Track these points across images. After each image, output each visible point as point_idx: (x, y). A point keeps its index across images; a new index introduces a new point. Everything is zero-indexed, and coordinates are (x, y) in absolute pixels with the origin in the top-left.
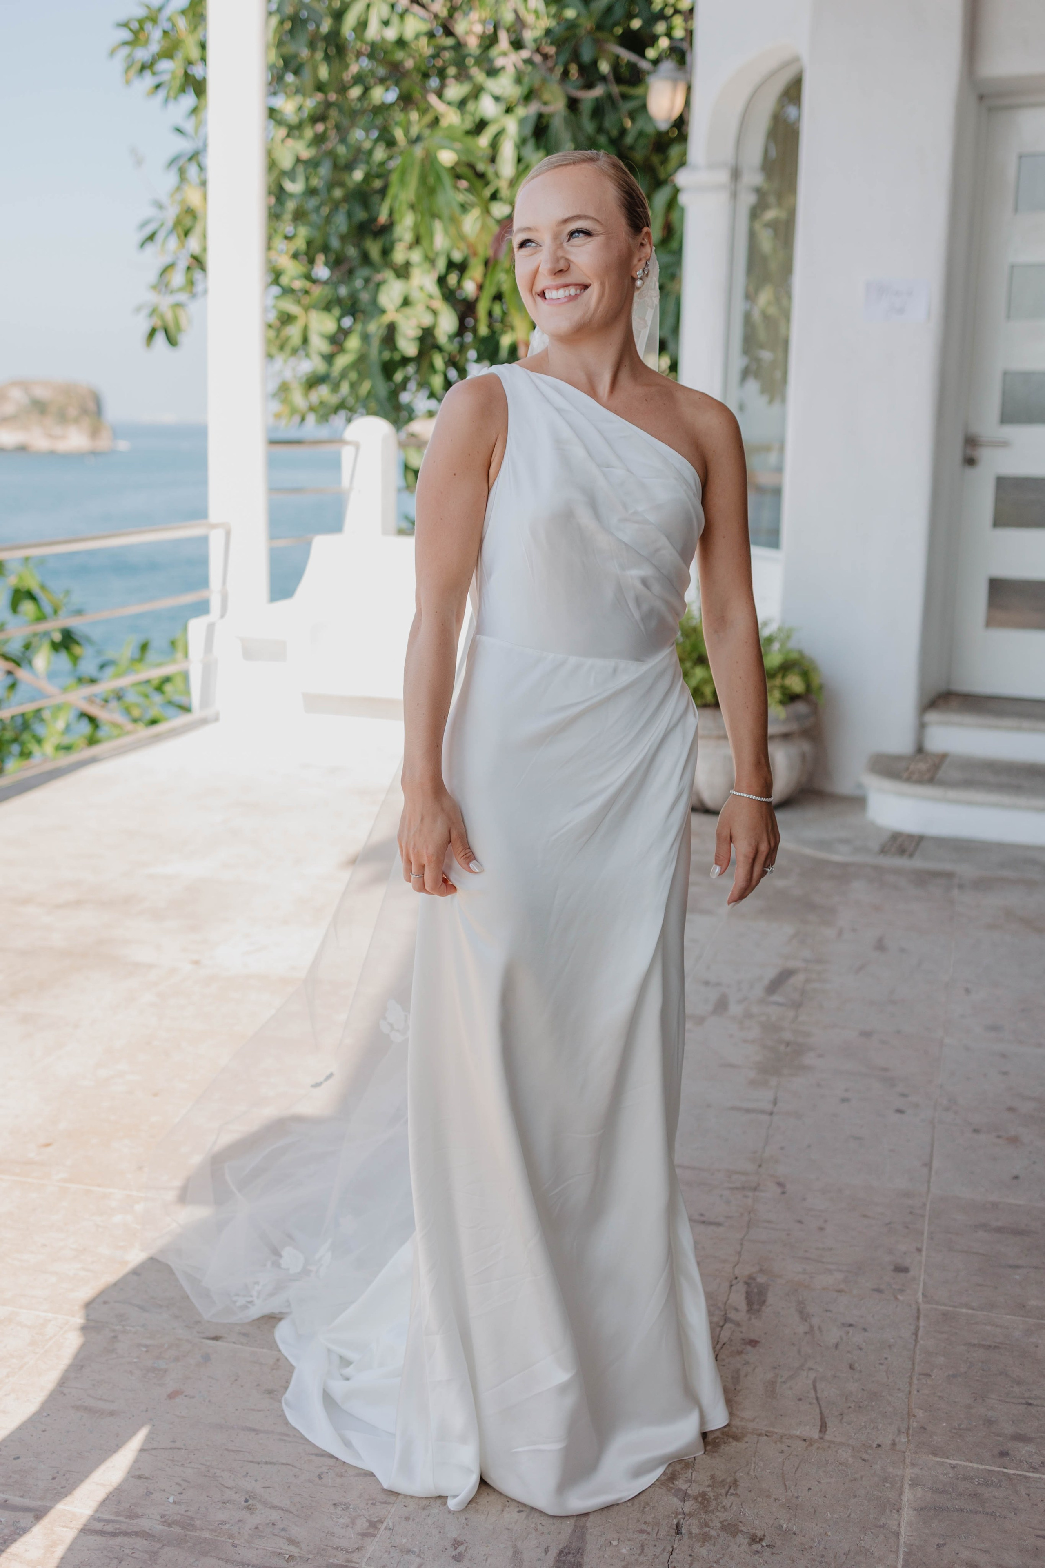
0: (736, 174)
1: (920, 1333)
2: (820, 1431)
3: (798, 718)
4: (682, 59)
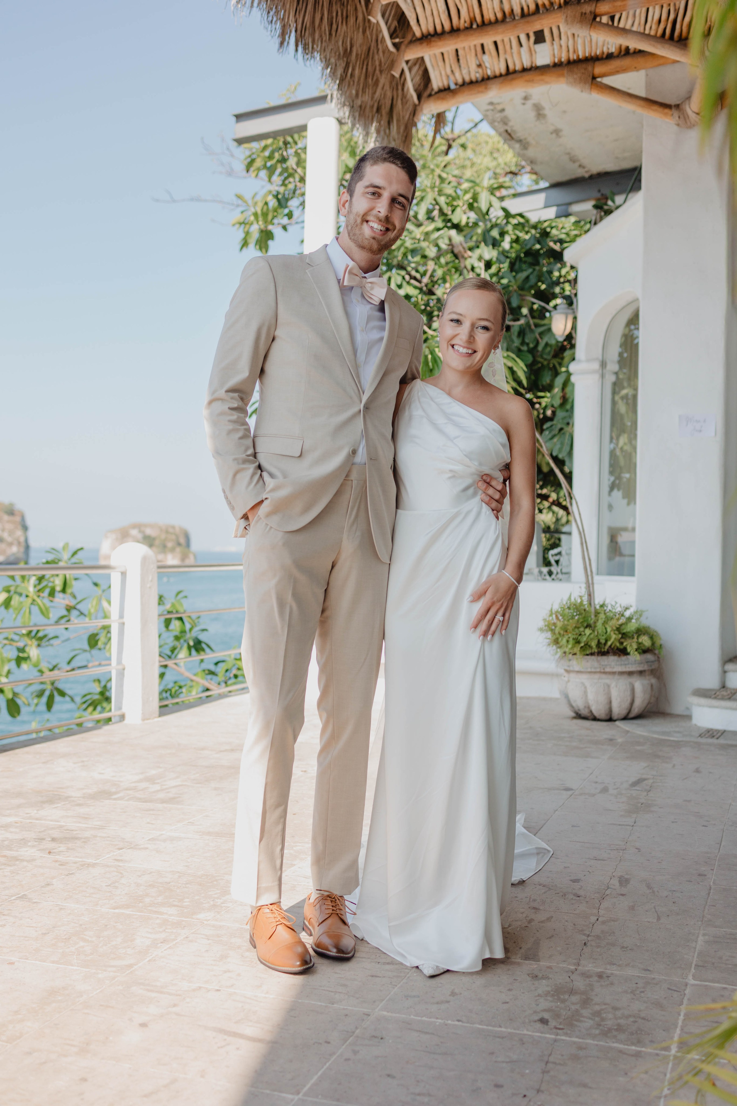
3: (648, 662)
4: (571, 301)
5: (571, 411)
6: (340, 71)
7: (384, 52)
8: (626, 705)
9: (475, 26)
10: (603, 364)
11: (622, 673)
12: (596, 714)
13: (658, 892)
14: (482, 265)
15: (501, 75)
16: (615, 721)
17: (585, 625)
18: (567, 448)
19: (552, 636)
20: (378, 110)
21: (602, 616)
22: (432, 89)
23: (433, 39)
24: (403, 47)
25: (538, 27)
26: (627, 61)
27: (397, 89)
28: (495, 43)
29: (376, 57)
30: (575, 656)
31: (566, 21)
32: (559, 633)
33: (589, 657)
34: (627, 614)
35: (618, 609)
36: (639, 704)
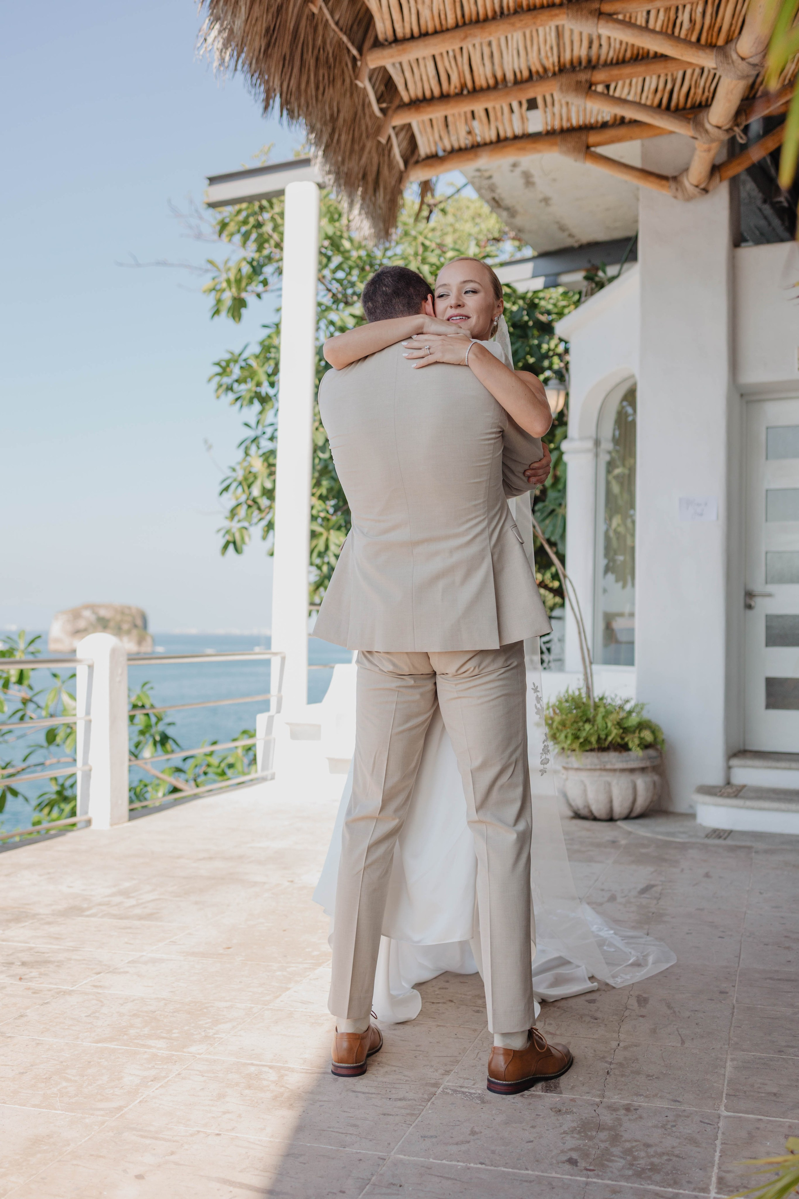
0: (597, 443)
1: (735, 1014)
2: (681, 1044)
3: (650, 758)
4: (562, 376)
5: (563, 491)
6: (325, 138)
7: (370, 117)
8: (627, 804)
9: (465, 92)
11: (623, 770)
12: (596, 813)
13: (679, 1012)
15: (491, 143)
16: (616, 820)
17: (584, 719)
18: (559, 531)
19: (550, 731)
20: (364, 176)
21: (602, 710)
22: (419, 155)
23: (422, 104)
24: (390, 112)
25: (530, 94)
26: (622, 131)
27: (384, 155)
28: (487, 110)
29: (363, 122)
30: (574, 753)
31: (561, 89)
32: (557, 728)
33: (589, 754)
34: (628, 707)
35: (618, 702)
36: (641, 803)
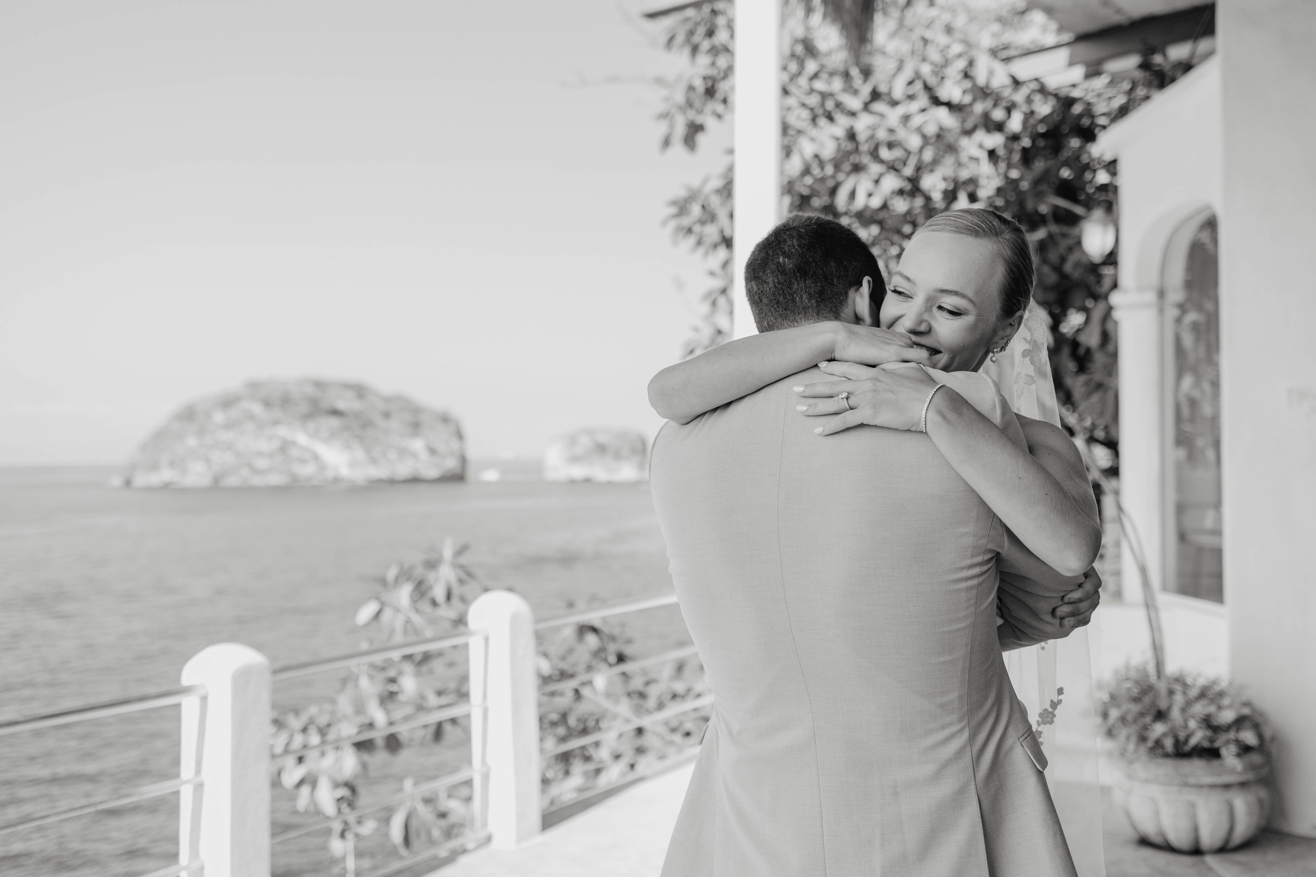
3: (1253, 767)
4: (1110, 207)
5: (1114, 356)
8: (1221, 833)
10: (1161, 294)
11: (1213, 786)
12: (1174, 844)
14: (984, 156)
16: (1204, 855)
17: (1153, 712)
18: (1110, 411)
19: (1103, 725)
21: (1179, 699)
30: (1139, 760)
32: (1114, 724)
33: (1161, 762)
34: (1217, 688)
36: (1242, 830)
